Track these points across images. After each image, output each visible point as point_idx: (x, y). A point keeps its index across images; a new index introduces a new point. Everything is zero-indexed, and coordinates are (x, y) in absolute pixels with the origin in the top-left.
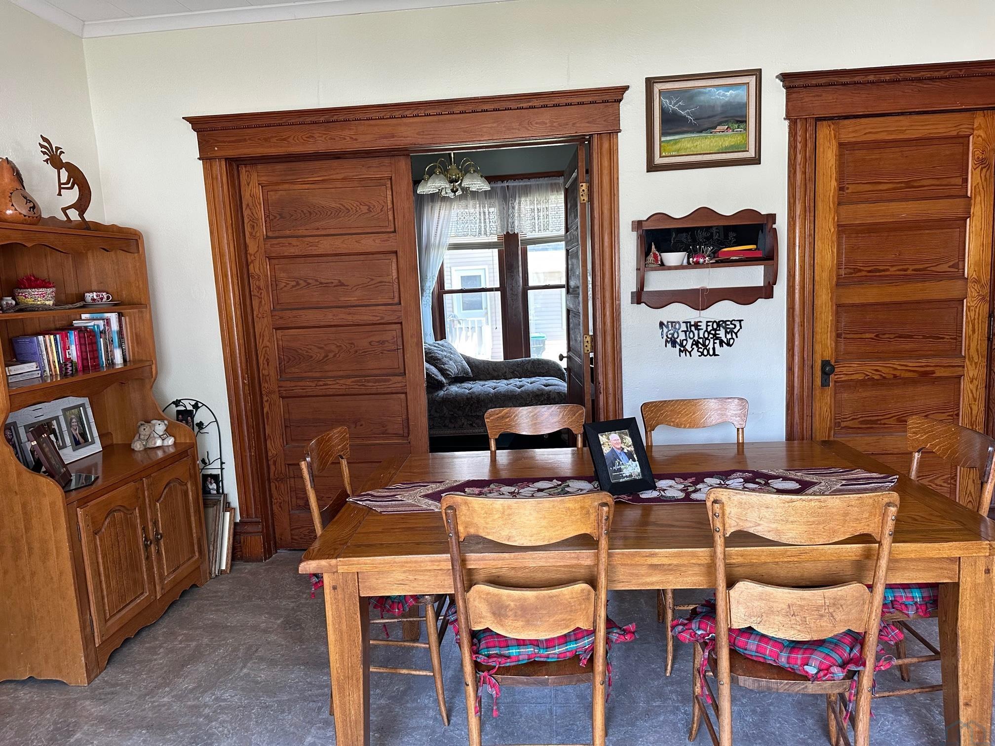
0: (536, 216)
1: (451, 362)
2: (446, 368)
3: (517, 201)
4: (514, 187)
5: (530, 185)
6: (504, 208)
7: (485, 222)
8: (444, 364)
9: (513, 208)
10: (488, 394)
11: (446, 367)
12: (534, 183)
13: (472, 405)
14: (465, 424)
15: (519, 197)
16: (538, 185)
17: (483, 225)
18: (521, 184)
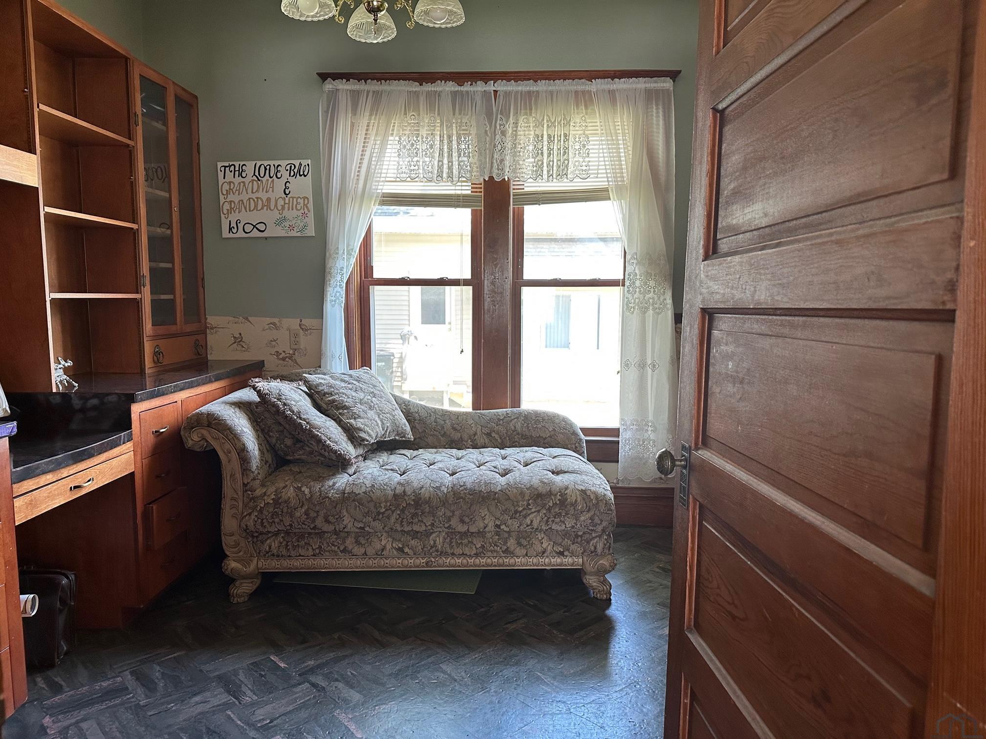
0: (545, 148)
1: (371, 414)
2: (359, 425)
3: (511, 120)
4: (507, 94)
5: (537, 92)
6: (486, 131)
7: (450, 156)
8: (356, 417)
9: (503, 133)
10: (438, 488)
11: (359, 423)
12: (545, 88)
13: (403, 511)
14: (389, 547)
15: (516, 113)
16: (551, 93)
17: (445, 161)
18: (520, 88)
